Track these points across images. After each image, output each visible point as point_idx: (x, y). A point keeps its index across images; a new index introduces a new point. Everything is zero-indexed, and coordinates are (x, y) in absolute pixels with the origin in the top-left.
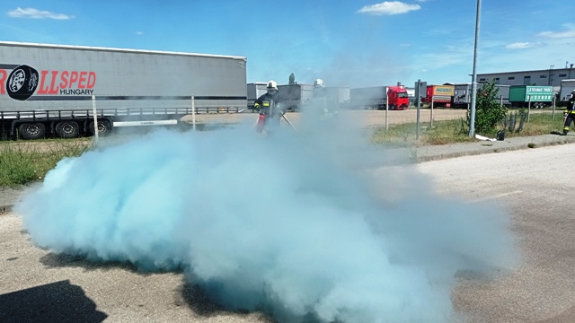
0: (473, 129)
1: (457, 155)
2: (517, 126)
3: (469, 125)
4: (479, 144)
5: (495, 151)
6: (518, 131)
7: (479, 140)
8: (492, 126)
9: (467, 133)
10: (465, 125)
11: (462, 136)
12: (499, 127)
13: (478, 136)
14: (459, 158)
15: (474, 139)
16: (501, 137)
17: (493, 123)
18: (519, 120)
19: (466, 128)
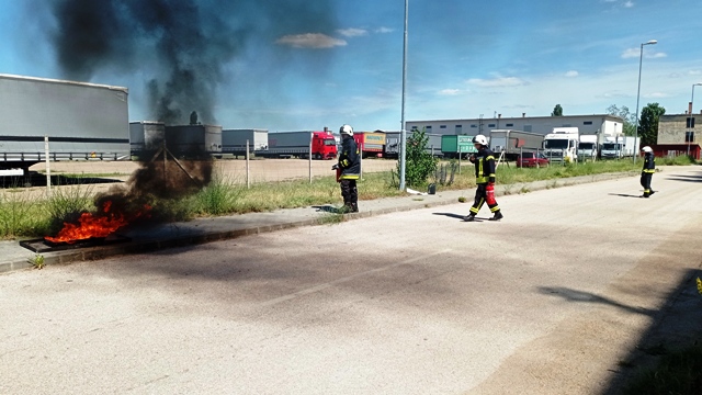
0: (404, 182)
1: (387, 211)
2: (448, 179)
3: (400, 178)
4: (409, 198)
5: (426, 206)
6: (449, 184)
7: (410, 194)
8: (423, 178)
9: (397, 186)
10: (396, 177)
11: (393, 190)
12: (430, 180)
13: (409, 190)
14: (389, 215)
15: (405, 194)
16: (432, 191)
17: (424, 175)
18: (449, 172)
19: (397, 180)
